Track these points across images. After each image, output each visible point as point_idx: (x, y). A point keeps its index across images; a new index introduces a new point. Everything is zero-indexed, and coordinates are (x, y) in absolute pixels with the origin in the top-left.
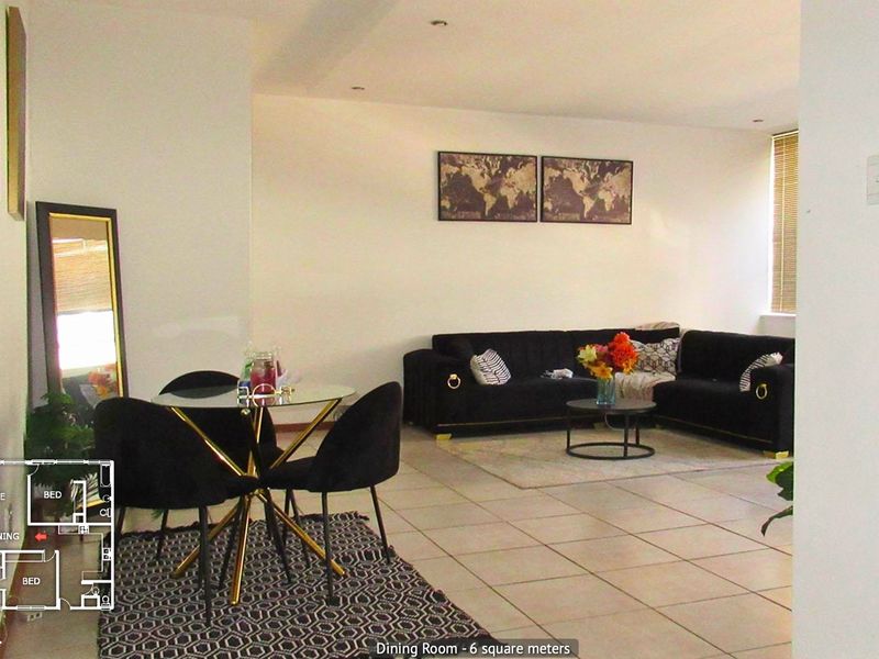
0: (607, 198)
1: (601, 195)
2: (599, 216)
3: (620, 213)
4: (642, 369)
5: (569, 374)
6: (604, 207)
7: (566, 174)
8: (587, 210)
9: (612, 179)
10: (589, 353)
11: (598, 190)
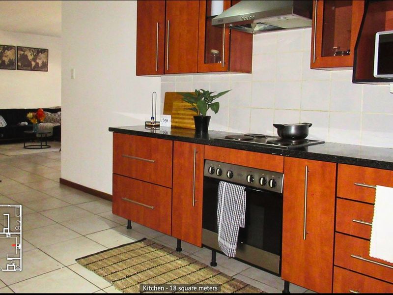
0: (40, 62)
1: (38, 61)
2: (37, 68)
3: (44, 67)
4: (50, 122)
5: (27, 124)
6: (38, 66)
7: (26, 53)
8: (33, 66)
9: (42, 56)
10: (30, 115)
11: (36, 59)
